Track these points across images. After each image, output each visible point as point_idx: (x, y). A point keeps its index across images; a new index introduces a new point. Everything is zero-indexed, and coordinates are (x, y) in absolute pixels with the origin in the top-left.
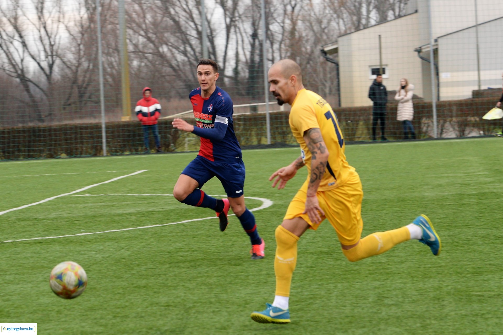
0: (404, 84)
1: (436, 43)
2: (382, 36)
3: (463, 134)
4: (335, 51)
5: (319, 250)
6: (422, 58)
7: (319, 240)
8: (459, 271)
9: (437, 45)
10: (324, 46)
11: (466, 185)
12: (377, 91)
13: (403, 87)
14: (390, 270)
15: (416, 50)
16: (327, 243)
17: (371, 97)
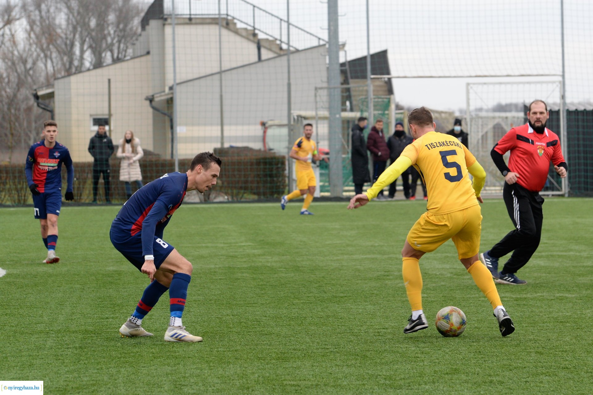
0: (129, 137)
1: (171, 91)
2: (112, 81)
3: (209, 198)
4: (51, 96)
5: (83, 328)
6: (154, 108)
7: (78, 317)
8: (260, 356)
9: (172, 93)
10: (38, 90)
11: (232, 257)
12: (97, 144)
13: (128, 141)
14: (177, 354)
15: (147, 99)
16: (89, 320)
17: (91, 151)
